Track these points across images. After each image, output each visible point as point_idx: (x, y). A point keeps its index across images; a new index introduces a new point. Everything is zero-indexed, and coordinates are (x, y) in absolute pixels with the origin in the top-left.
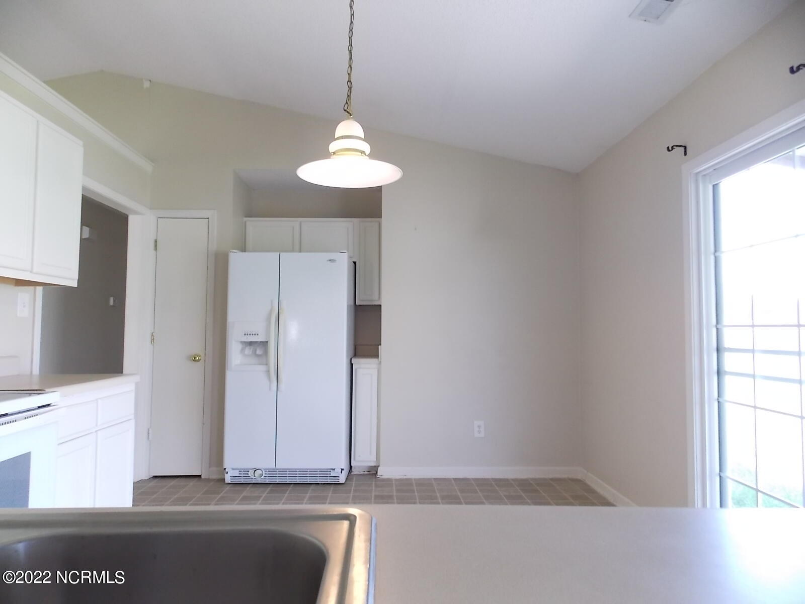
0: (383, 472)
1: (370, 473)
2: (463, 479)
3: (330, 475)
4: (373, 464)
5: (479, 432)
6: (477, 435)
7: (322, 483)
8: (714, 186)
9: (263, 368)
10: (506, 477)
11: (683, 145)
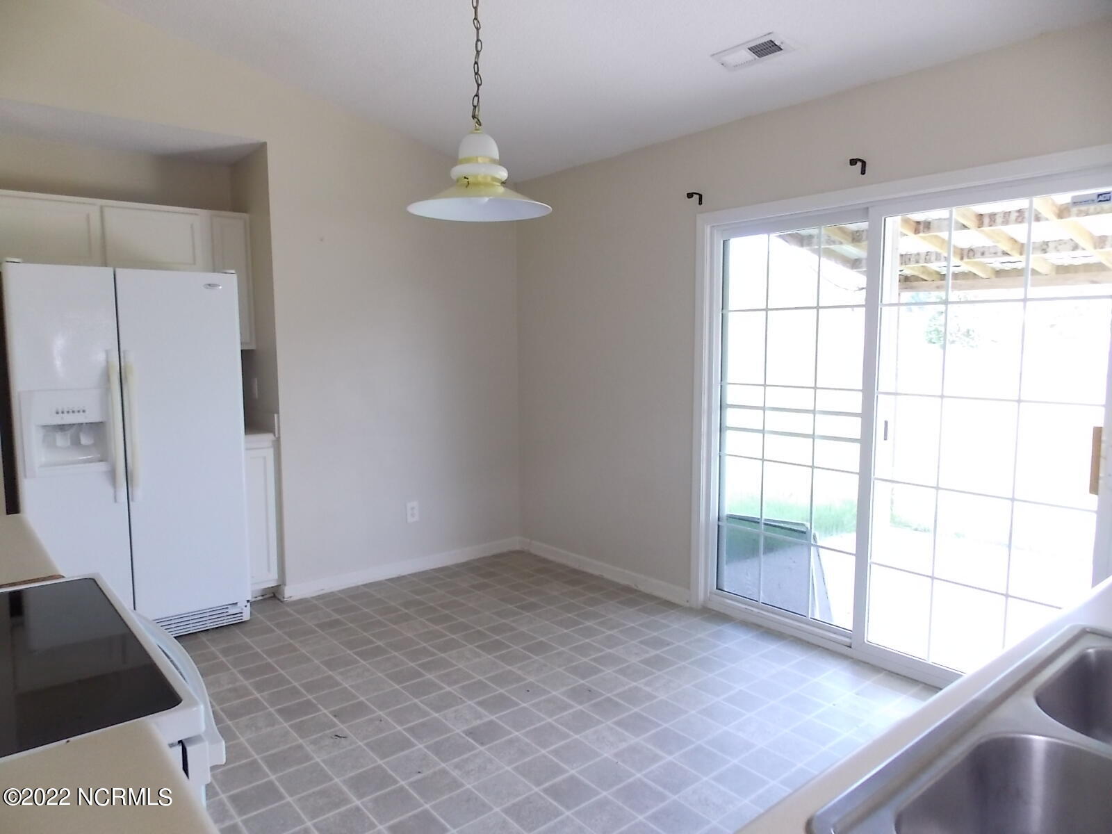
0: (292, 592)
1: (265, 597)
2: (398, 578)
3: (227, 614)
4: (273, 584)
5: (413, 515)
6: (410, 520)
7: (213, 629)
8: (724, 241)
9: (102, 467)
10: (445, 565)
11: (700, 193)
